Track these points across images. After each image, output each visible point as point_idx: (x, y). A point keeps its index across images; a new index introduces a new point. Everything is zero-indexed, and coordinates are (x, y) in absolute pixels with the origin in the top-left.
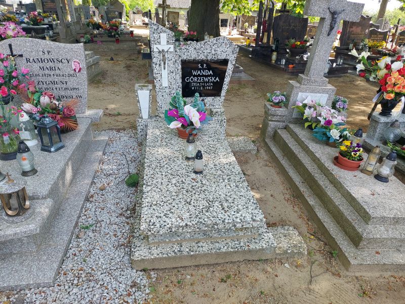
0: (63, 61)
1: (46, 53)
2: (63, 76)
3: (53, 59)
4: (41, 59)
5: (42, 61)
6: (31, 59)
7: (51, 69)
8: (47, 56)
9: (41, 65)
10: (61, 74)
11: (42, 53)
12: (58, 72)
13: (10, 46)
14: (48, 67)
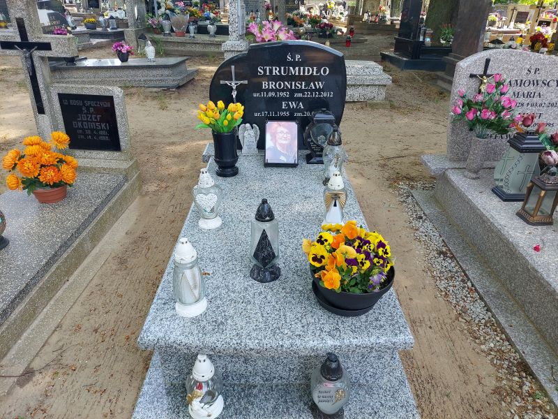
0: (551, 83)
1: (533, 71)
2: (541, 105)
3: (537, 81)
4: (522, 81)
5: (522, 83)
6: (508, 81)
7: (529, 95)
8: (532, 77)
9: (517, 89)
10: (540, 102)
11: (526, 71)
12: (536, 100)
13: (488, 61)
14: (526, 92)
